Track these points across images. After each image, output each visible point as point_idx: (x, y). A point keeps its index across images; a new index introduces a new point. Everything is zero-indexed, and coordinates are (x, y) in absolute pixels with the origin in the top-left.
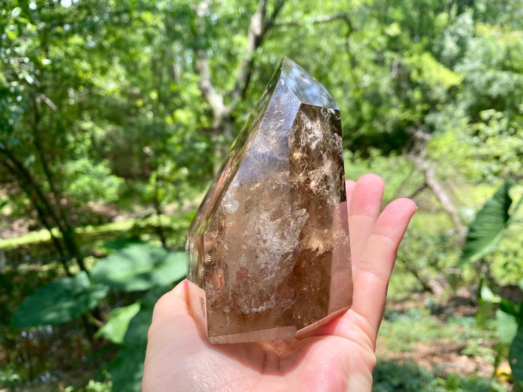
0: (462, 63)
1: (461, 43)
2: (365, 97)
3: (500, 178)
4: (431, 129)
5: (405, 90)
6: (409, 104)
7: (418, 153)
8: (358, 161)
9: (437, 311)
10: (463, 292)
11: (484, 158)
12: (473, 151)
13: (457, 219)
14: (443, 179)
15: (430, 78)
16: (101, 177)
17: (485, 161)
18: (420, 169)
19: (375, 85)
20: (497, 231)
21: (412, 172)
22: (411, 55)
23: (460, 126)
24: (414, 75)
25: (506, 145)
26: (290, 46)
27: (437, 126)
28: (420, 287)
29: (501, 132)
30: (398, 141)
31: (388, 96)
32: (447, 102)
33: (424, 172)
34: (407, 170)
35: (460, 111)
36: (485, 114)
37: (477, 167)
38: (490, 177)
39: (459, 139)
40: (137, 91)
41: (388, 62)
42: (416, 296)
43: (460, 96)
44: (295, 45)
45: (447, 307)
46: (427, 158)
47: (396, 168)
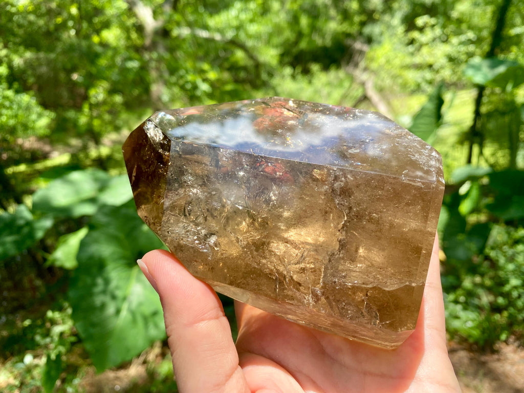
2: (303, 10)
3: (433, 86)
4: (369, 40)
6: (346, 15)
7: (356, 65)
8: (299, 77)
11: (418, 67)
12: (408, 60)
14: (381, 90)
17: (419, 70)
18: (358, 81)
21: (350, 86)
23: (395, 35)
25: (438, 54)
27: (374, 38)
29: (434, 40)
30: (337, 55)
31: (326, 6)
32: (384, 12)
34: (346, 84)
35: (396, 21)
36: (420, 21)
37: (412, 76)
38: (424, 86)
39: (394, 49)
46: (366, 69)
47: (335, 82)
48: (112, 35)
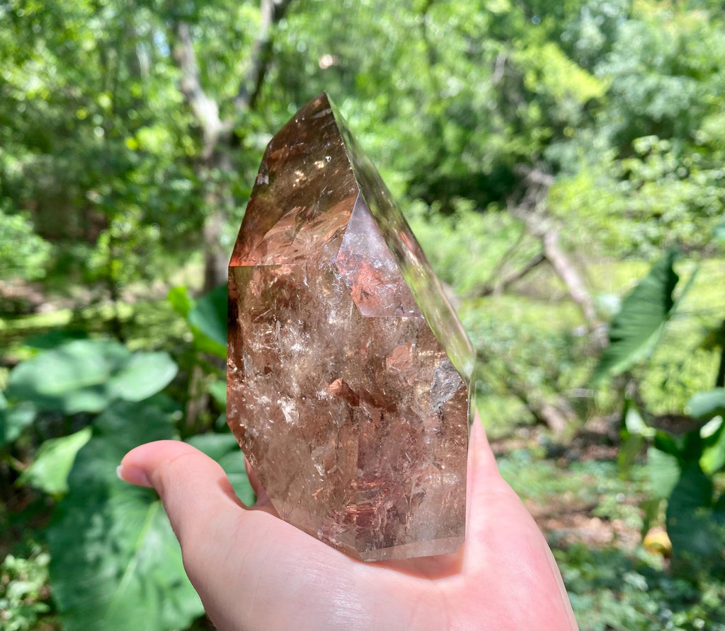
0: (608, 62)
1: (608, 29)
2: (450, 116)
3: (660, 248)
4: (555, 168)
5: (516, 105)
6: (519, 128)
7: (532, 206)
8: (436, 218)
9: (555, 453)
10: (597, 424)
11: (636, 216)
12: (619, 204)
13: (590, 312)
14: (571, 249)
15: (556, 85)
16: (18, 236)
17: (637, 222)
18: (534, 232)
19: (468, 95)
20: (653, 327)
21: (521, 238)
22: (526, 47)
23: (600, 163)
24: (530, 80)
25: (673, 197)
26: (329, 27)
27: (564, 164)
28: (529, 418)
29: (665, 174)
30: (501, 188)
31: (487, 112)
32: (581, 126)
33: (541, 237)
34: (514, 235)
35: (602, 140)
36: (641, 144)
37: (625, 230)
38: (645, 247)
39: (597, 185)
40: (77, 92)
41: (488, 57)
42: (522, 432)
43: (602, 116)
44: (337, 26)
45: (571, 447)
46: (547, 214)
47: (496, 230)
48: (154, 138)
